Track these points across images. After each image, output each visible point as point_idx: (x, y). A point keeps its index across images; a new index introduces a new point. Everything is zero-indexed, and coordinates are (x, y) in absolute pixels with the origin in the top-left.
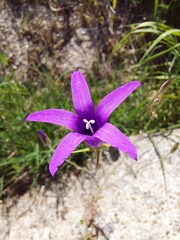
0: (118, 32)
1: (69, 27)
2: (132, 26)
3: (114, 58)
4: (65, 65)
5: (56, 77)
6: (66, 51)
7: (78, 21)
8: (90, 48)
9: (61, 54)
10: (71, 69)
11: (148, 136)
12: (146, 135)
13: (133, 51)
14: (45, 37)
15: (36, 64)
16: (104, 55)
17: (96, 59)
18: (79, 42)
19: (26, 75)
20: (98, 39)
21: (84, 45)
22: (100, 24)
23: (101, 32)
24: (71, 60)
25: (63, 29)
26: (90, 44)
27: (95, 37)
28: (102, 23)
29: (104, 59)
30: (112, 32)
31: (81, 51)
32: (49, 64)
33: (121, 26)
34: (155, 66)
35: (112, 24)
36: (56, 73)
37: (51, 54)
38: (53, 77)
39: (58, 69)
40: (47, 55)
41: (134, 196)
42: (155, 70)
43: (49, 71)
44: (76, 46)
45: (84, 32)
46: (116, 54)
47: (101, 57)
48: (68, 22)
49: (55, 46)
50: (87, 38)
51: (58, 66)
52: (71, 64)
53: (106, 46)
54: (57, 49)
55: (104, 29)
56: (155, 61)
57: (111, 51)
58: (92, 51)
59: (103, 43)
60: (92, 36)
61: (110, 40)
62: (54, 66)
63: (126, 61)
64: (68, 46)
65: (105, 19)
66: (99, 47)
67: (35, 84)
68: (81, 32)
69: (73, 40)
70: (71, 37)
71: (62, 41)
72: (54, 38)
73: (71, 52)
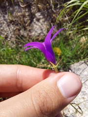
0: (58, 10)
1: (31, 13)
2: (65, 5)
3: (58, 24)
4: (33, 33)
5: (30, 40)
6: (33, 26)
7: (36, 9)
8: (44, 22)
9: (30, 28)
10: (37, 34)
11: (85, 62)
12: (83, 62)
14: (21, 21)
15: (19, 36)
16: (52, 24)
17: (48, 27)
18: (38, 20)
19: (15, 42)
20: (48, 16)
21: (41, 21)
22: (47, 8)
23: (48, 12)
24: (36, 30)
25: (28, 15)
26: (44, 20)
27: (46, 15)
30: (54, 11)
31: (40, 24)
32: (25, 34)
33: (58, 7)
35: (53, 7)
36: (29, 38)
37: (25, 29)
38: (28, 40)
39: (30, 36)
40: (23, 30)
41: (83, 96)
43: (26, 38)
44: (37, 23)
45: (39, 14)
46: (58, 22)
47: (51, 25)
48: (31, 11)
49: (26, 25)
50: (41, 17)
51: (30, 34)
52: (36, 32)
53: (52, 19)
54: (28, 26)
55: (50, 11)
57: (55, 21)
58: (46, 23)
59: (51, 17)
60: (44, 15)
61: (54, 15)
62: (28, 35)
64: (33, 23)
65: (49, 5)
66: (49, 21)
67: (20, 46)
69: (34, 20)
70: (33, 18)
71: (29, 21)
72: (25, 20)
73: (35, 26)
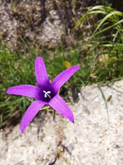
0: (79, 13)
1: (44, 9)
2: (89, 8)
3: (76, 32)
4: (43, 37)
5: (36, 45)
6: (43, 27)
7: (51, 5)
8: (60, 25)
9: (39, 30)
10: (47, 40)
11: (98, 86)
12: (96, 85)
13: (89, 26)
14: (28, 17)
15: (23, 37)
16: (69, 30)
17: (63, 33)
18: (52, 21)
19: (15, 45)
20: (65, 18)
21: (56, 22)
22: (66, 7)
23: (67, 13)
24: (46, 33)
25: (40, 11)
26: (58, 22)
27: (63, 16)
28: (68, 6)
29: (69, 32)
30: (74, 13)
31: (53, 27)
32: (32, 36)
33: (81, 8)
34: (104, 37)
35: (74, 6)
36: (36, 43)
37: (33, 30)
38: (34, 46)
39: (38, 40)
40: (30, 30)
41: (88, 126)
42: (104, 40)
43: (32, 41)
44: (50, 24)
45: (55, 13)
46: (77, 29)
47: (67, 31)
48: (44, 6)
49: (35, 24)
50: (57, 17)
51: (37, 38)
52: (46, 36)
53: (71, 23)
54: (36, 26)
55: (69, 11)
56: (104, 34)
57: (74, 26)
58: (61, 27)
59: (69, 20)
60: (60, 16)
61: (73, 19)
62: (35, 38)
63: (84, 33)
64: (44, 23)
65: (70, 3)
66: (65, 24)
67: (22, 50)
68: (53, 13)
69: (47, 19)
70: (46, 17)
71: (40, 19)
72: (35, 17)
73: (47, 27)
